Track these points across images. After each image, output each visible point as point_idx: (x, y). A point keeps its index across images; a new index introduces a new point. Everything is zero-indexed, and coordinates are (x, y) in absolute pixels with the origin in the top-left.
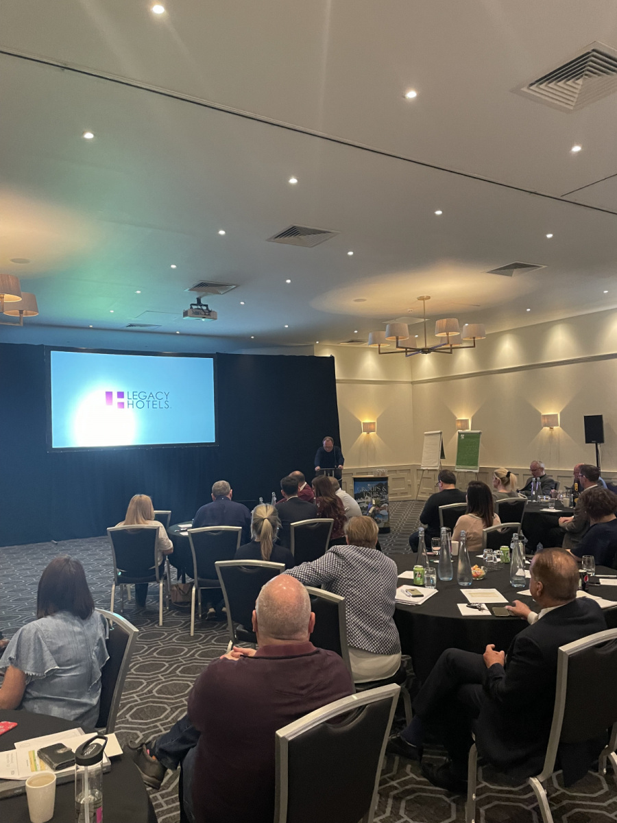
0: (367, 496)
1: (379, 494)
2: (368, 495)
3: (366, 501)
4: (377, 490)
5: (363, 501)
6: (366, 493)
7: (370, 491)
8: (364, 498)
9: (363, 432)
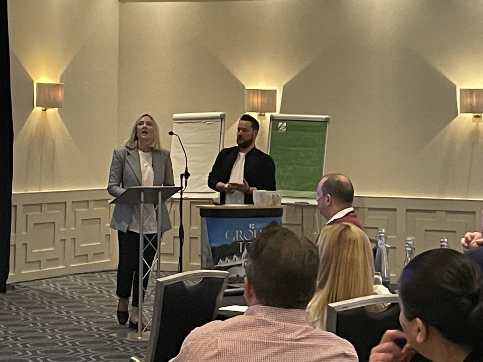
3: (243, 261)
8: (240, 255)
9: (37, 106)
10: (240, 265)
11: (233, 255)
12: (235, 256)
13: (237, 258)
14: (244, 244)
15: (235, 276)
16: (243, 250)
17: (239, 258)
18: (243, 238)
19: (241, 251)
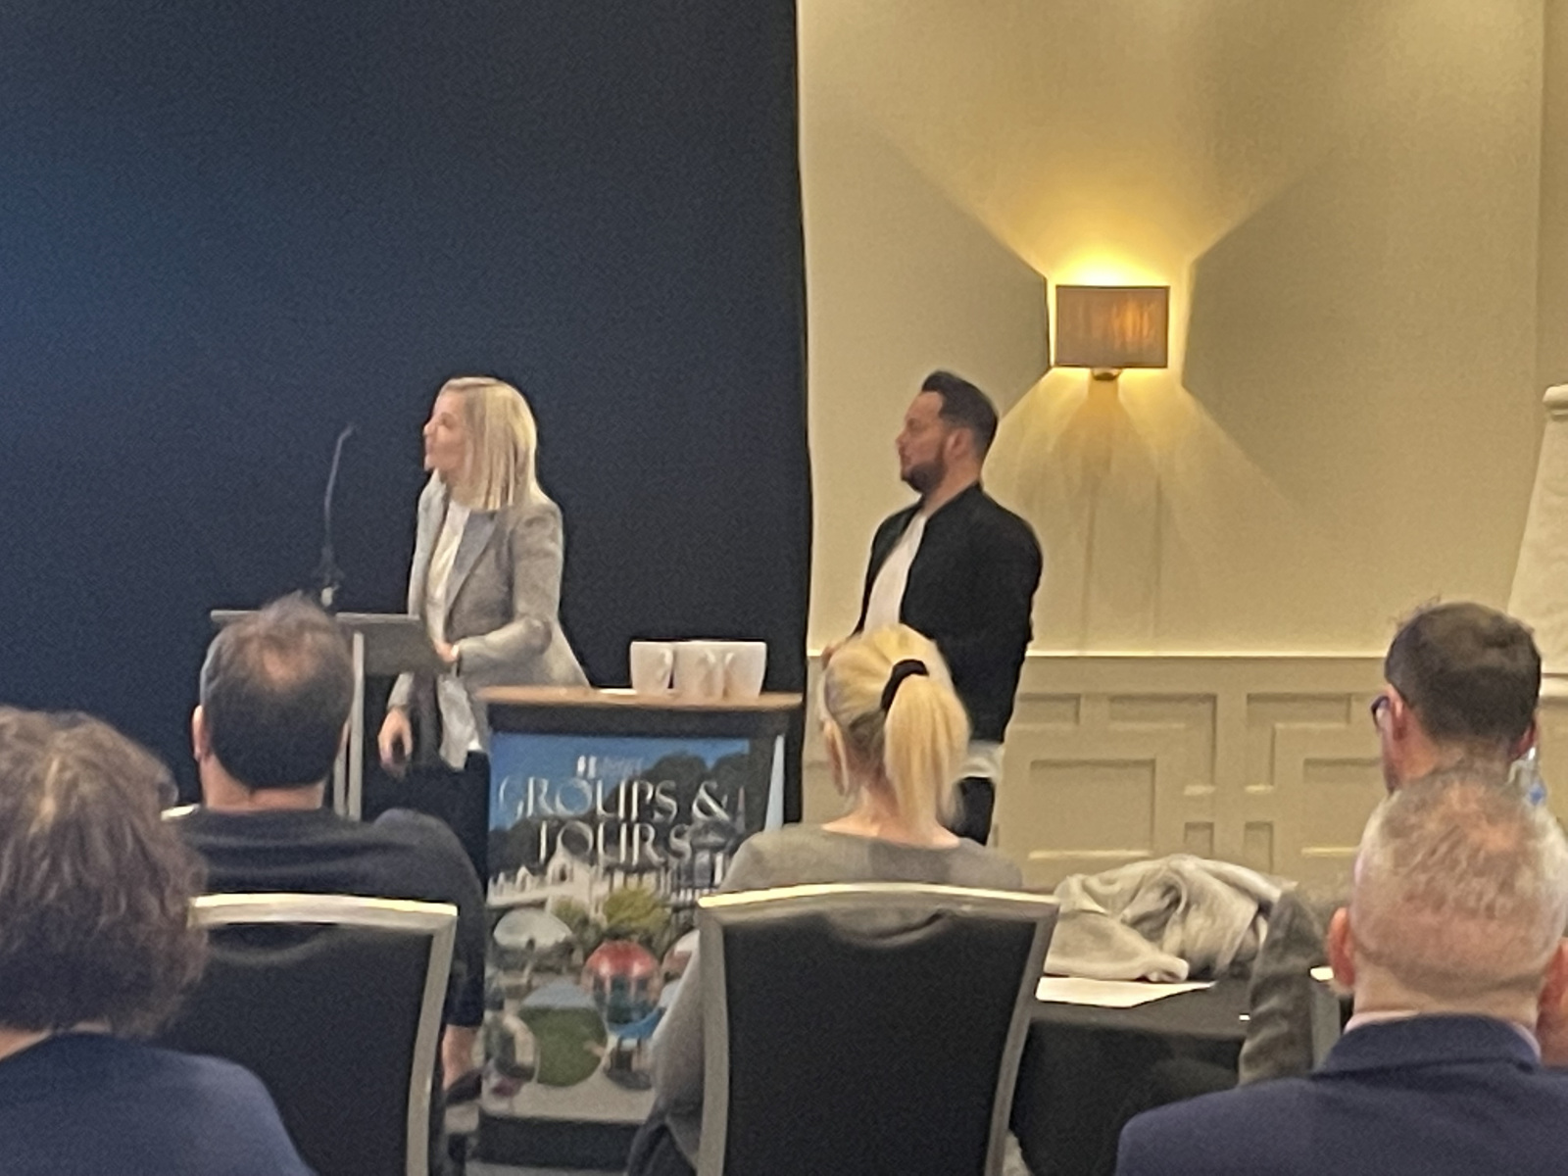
0: (561, 858)
1: (662, 841)
2: (577, 845)
3: (552, 893)
4: (647, 809)
5: (532, 893)
6: (557, 825)
7: (591, 819)
8: (539, 870)
9: (1058, 364)
10: (540, 905)
11: (517, 868)
12: (523, 871)
13: (529, 877)
14: (558, 829)
15: (523, 940)
16: (551, 852)
17: (537, 879)
18: (553, 806)
19: (543, 854)
